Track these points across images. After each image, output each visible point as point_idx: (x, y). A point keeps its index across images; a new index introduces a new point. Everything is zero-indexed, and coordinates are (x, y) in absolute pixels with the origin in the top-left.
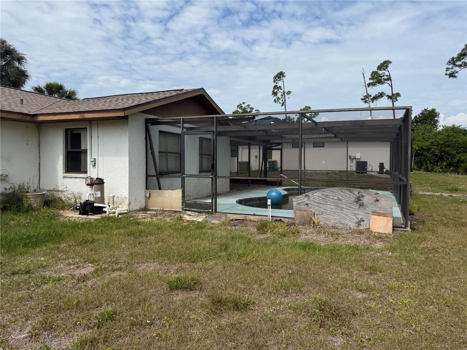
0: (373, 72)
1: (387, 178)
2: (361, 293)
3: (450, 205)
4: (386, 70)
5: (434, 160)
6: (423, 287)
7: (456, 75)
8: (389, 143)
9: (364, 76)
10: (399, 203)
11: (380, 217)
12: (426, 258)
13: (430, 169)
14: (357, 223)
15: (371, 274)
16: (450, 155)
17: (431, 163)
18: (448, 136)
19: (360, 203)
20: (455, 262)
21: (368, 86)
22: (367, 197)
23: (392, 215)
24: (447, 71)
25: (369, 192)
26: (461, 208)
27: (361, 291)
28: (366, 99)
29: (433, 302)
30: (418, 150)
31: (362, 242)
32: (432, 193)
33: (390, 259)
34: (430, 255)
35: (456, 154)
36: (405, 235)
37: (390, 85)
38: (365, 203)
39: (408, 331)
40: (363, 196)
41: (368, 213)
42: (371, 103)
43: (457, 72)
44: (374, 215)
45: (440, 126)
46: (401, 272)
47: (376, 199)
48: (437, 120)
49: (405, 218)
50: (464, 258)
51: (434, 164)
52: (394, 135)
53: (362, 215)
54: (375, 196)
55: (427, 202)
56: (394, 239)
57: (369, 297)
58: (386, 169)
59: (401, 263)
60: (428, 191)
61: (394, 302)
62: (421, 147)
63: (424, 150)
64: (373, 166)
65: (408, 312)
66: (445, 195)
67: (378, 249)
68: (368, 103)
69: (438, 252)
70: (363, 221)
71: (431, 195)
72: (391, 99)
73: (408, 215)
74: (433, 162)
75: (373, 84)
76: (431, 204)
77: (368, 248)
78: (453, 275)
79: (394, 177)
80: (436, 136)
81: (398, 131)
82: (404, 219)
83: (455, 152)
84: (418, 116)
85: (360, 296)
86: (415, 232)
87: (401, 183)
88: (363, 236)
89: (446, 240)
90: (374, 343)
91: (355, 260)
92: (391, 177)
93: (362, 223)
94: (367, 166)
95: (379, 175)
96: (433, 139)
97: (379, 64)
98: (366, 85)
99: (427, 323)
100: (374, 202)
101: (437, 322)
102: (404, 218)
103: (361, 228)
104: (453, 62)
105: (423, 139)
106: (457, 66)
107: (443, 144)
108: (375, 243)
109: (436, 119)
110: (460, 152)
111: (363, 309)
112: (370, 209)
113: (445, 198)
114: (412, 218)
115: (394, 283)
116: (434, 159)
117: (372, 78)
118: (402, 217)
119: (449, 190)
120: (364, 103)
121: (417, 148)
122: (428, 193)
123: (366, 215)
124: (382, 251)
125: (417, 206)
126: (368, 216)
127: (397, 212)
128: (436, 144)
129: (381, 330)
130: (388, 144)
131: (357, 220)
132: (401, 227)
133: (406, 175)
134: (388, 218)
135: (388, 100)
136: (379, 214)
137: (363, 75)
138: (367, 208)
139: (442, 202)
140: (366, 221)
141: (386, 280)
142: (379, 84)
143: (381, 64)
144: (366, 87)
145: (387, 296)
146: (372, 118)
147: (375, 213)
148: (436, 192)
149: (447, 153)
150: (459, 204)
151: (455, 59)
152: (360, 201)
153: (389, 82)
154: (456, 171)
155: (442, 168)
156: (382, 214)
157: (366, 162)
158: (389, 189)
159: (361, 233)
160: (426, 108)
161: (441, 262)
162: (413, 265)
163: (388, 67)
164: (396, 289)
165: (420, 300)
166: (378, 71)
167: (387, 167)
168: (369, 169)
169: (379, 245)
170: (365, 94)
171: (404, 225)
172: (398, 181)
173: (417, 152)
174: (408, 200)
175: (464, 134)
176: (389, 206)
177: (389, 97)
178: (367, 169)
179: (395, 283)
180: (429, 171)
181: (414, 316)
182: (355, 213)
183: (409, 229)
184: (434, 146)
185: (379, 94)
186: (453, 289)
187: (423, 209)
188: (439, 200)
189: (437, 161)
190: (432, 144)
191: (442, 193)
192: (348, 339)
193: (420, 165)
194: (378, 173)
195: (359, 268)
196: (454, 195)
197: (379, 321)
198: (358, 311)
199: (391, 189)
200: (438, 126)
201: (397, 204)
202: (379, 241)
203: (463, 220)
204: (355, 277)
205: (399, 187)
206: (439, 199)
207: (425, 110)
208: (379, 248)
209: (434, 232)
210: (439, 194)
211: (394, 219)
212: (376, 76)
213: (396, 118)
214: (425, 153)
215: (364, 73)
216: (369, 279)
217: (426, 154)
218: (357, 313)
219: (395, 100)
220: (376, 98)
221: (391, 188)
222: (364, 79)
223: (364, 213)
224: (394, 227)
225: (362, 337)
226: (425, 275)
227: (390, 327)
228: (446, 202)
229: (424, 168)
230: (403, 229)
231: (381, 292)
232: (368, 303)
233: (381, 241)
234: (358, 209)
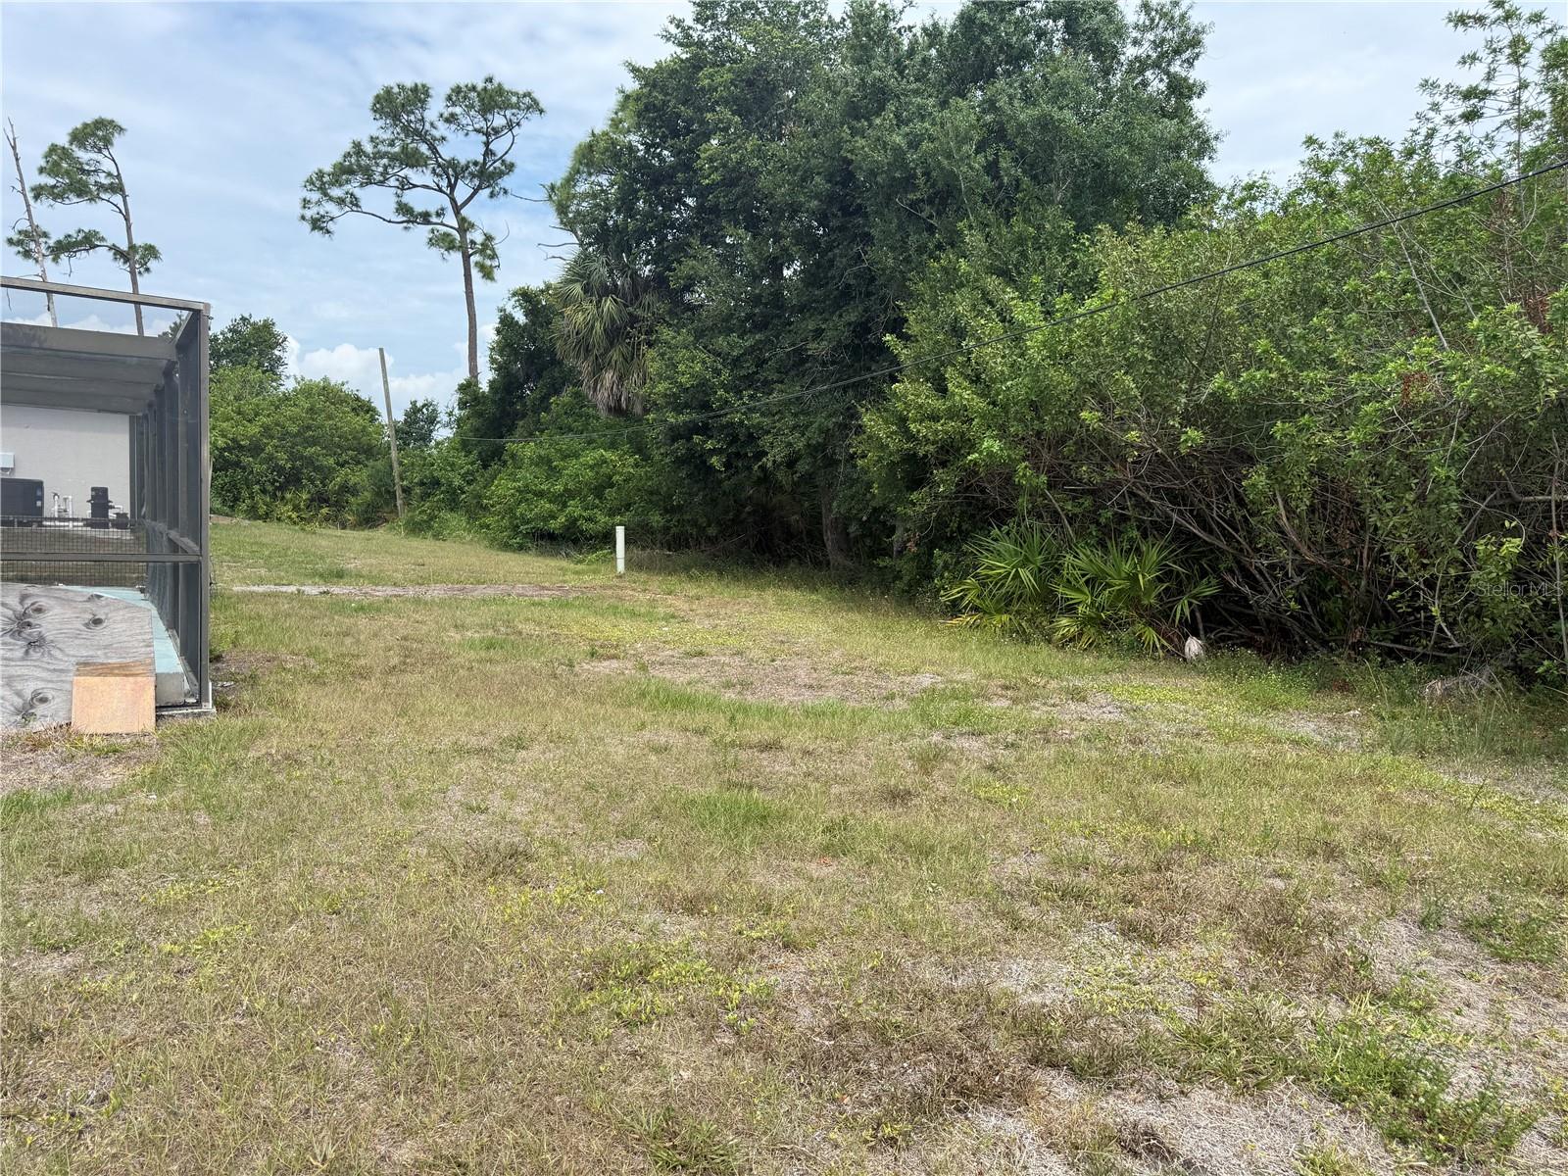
0: (53, 149)
1: (120, 542)
2: (56, 955)
3: (326, 621)
4: (106, 152)
5: (273, 484)
6: (264, 878)
7: (331, 226)
8: (126, 418)
9: (16, 155)
10: (172, 625)
11: (111, 679)
12: (269, 788)
13: (261, 512)
14: (18, 712)
15: (89, 881)
16: (318, 469)
17: (264, 491)
18: (311, 410)
19: (31, 633)
20: (348, 783)
21: (36, 197)
22: (56, 611)
23: (151, 668)
24: (304, 207)
25: (62, 595)
26: (356, 625)
27: (55, 948)
28: (26, 242)
29: (297, 913)
30: (224, 449)
31: (46, 778)
32: (273, 588)
33: (152, 815)
34: (279, 778)
35: (334, 469)
36: (199, 729)
37: (121, 212)
38: (49, 636)
39: (228, 1022)
40: (39, 610)
41: (62, 671)
42: (48, 262)
43: (332, 219)
44: (85, 675)
45: (288, 378)
46: (192, 848)
47: (91, 616)
48: (280, 358)
49: (196, 675)
50: (370, 767)
51: (274, 497)
52: (147, 393)
53: (37, 678)
54: (88, 605)
55: (259, 617)
56: (163, 745)
57: (87, 960)
58: (117, 511)
59: (191, 822)
60: (261, 581)
61: (177, 949)
62: (233, 440)
63: (241, 448)
64: (65, 499)
65: (224, 966)
66: (311, 590)
67: (109, 792)
68: (37, 261)
69: (301, 765)
70: (44, 700)
71: (269, 595)
72: (125, 263)
73: (206, 661)
74: (270, 488)
75: (56, 194)
76: (273, 621)
77: (70, 793)
78: (346, 821)
79: (148, 537)
80: (277, 407)
81: (162, 382)
82: (194, 679)
83: (331, 461)
84: (221, 337)
85: (52, 966)
86: (228, 714)
87: (180, 558)
88: (45, 757)
89: (320, 725)
90: (121, 1104)
91: (21, 849)
92: (138, 538)
93: (40, 709)
94: (41, 498)
95: (90, 532)
96: (268, 416)
97: (79, 126)
98: (27, 189)
99: (281, 979)
100: (84, 628)
101: (309, 965)
102: (191, 675)
103: (37, 726)
104: (321, 183)
105: (239, 414)
106: (331, 199)
107: (298, 434)
108: (96, 771)
109: (276, 352)
110: (346, 462)
111: (69, 1007)
112: (68, 655)
113: (310, 602)
114: (218, 669)
115: (173, 890)
116: (275, 481)
117: (52, 169)
118: (186, 671)
119: (321, 576)
120: (20, 258)
121: (221, 443)
122: (261, 589)
123: (54, 677)
124: (122, 795)
125: (231, 632)
126: (61, 681)
127: (168, 657)
128: (277, 431)
129: (142, 1053)
130: (123, 423)
131: (19, 702)
132: (185, 705)
133: (196, 531)
134: (139, 679)
135: (116, 264)
136: (106, 670)
137: (14, 148)
138: (56, 653)
139: (303, 612)
140: (57, 700)
141: (145, 887)
142: (78, 196)
143: (86, 125)
144: (25, 196)
145: (154, 939)
146: (54, 320)
147: (87, 667)
148: (284, 582)
149: (310, 462)
150: (350, 616)
151: (326, 179)
152: (28, 630)
153: (117, 199)
154: (336, 520)
155: (296, 508)
156: (113, 669)
157: (39, 485)
158: (131, 578)
159: (37, 744)
160: (247, 316)
161: (311, 790)
162: (232, 819)
163: (112, 144)
164: (183, 907)
165: (259, 919)
166: (74, 147)
167: (121, 502)
168: (51, 507)
169: (110, 776)
170: (25, 225)
171: (193, 696)
172: (165, 550)
173: (221, 456)
174: (204, 614)
175: (354, 409)
176: (140, 637)
177: (118, 253)
178: (42, 507)
179: (177, 887)
180: (259, 518)
181: (246, 971)
182: (13, 676)
183: (209, 706)
184: (272, 438)
185: (81, 235)
186: (345, 859)
187: (249, 639)
188: (293, 608)
189: (282, 488)
190: (266, 430)
191: (303, 584)
192: (20, 1132)
193: (231, 498)
194: (88, 523)
195: (42, 871)
196: (335, 590)
197: (132, 1025)
198: (51, 1022)
199: (140, 580)
200: (283, 377)
201: (164, 628)
202: (111, 763)
203: (362, 662)
204: (27, 907)
205: (169, 572)
206: (294, 603)
207: (243, 319)
208: (110, 786)
209: (285, 705)
210: (292, 589)
211: (160, 680)
212: (65, 165)
213: (147, 333)
214: (247, 460)
215: (14, 139)
216: (82, 903)
217: (249, 463)
218: (47, 1030)
219: (142, 270)
220: (64, 248)
221: (138, 578)
222: (18, 166)
223: (49, 670)
224: (161, 708)
225: (75, 1101)
226: (269, 842)
227: (171, 1033)
228: (315, 613)
229: (244, 507)
230: (190, 711)
231: (131, 933)
232: (87, 984)
233: (118, 761)
234: (23, 659)
